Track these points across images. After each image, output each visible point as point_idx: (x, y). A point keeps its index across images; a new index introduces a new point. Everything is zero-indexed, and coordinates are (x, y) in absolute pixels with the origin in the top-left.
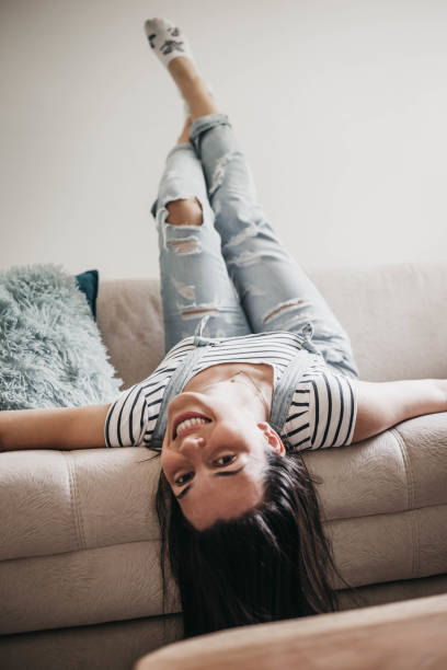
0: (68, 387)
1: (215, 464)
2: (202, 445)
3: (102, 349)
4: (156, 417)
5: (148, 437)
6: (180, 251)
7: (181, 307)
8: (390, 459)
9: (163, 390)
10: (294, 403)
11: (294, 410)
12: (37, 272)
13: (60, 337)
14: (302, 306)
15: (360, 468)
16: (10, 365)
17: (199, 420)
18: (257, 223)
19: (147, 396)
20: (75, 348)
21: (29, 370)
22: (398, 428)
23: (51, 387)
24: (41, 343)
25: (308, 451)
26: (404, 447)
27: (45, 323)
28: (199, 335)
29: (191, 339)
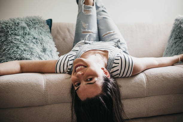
0: (43, 54)
1: (87, 80)
2: (83, 74)
3: (53, 43)
4: (72, 64)
5: (69, 70)
6: (86, 13)
7: (83, 30)
8: (142, 81)
9: (74, 56)
10: (114, 63)
11: (114, 65)
12: (34, 18)
13: (41, 38)
14: (114, 33)
15: (133, 83)
16: (25, 46)
17: (82, 67)
18: (102, 7)
19: (69, 58)
20: (45, 42)
21: (31, 48)
22: (144, 72)
23: (38, 53)
24: (35, 40)
25: (118, 77)
26: (146, 78)
27: (36, 34)
28: (86, 40)
29: (83, 41)
